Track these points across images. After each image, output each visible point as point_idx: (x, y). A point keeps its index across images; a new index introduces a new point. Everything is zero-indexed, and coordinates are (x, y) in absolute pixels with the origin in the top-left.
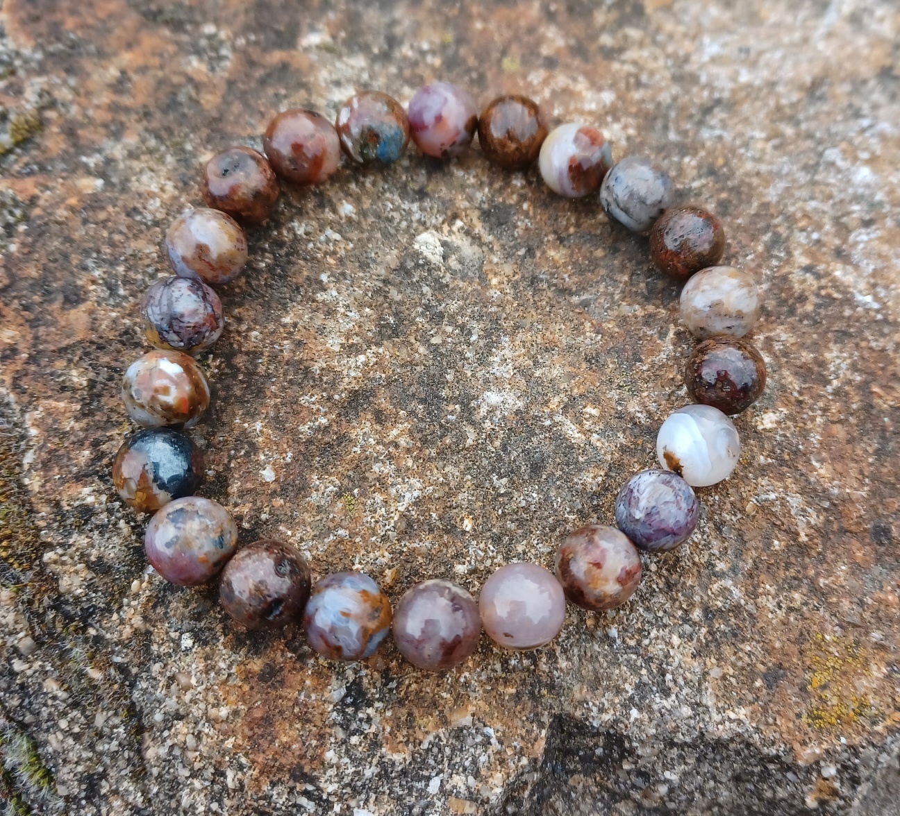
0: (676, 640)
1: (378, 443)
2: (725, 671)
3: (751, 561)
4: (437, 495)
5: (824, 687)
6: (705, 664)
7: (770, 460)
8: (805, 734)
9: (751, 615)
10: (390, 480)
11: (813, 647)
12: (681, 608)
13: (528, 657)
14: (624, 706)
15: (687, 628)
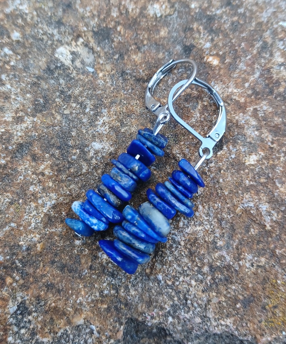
0: (193, 283)
1: (33, 174)
2: (220, 299)
3: (237, 240)
4: (65, 202)
5: (275, 307)
6: (209, 295)
7: (251, 183)
8: (263, 330)
9: (236, 271)
10: (39, 195)
11: (270, 286)
12: (197, 266)
13: (113, 289)
14: (165, 316)
15: (199, 276)
